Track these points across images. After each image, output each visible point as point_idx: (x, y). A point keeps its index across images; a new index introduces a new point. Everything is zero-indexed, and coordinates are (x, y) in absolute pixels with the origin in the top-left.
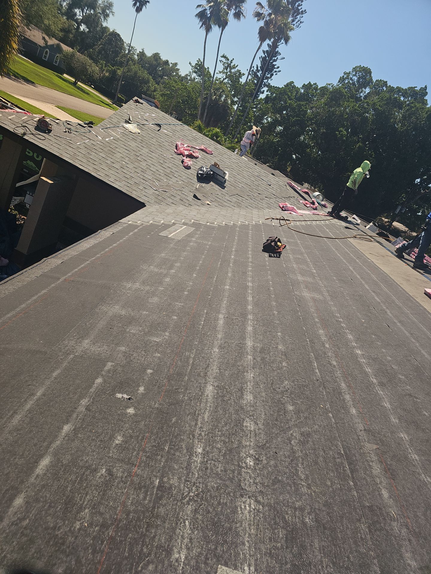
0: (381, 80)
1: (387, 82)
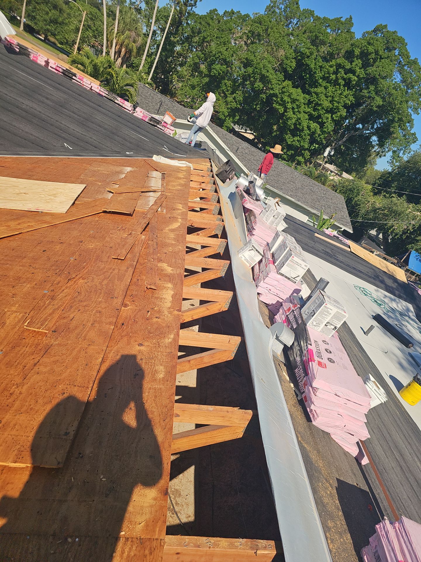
0: (308, 9)
1: (314, 11)
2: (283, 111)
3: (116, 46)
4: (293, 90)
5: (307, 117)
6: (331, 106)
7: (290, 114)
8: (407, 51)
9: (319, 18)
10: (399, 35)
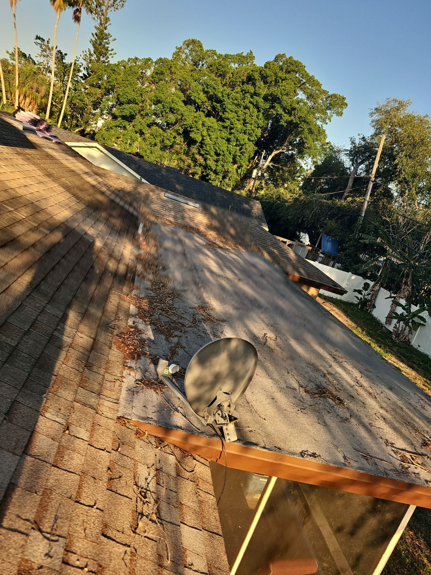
0: (210, 50)
1: (216, 51)
2: (200, 139)
3: (19, 98)
4: (206, 119)
5: (224, 141)
6: (245, 128)
7: (207, 140)
8: (306, 72)
9: (221, 55)
10: (295, 59)
